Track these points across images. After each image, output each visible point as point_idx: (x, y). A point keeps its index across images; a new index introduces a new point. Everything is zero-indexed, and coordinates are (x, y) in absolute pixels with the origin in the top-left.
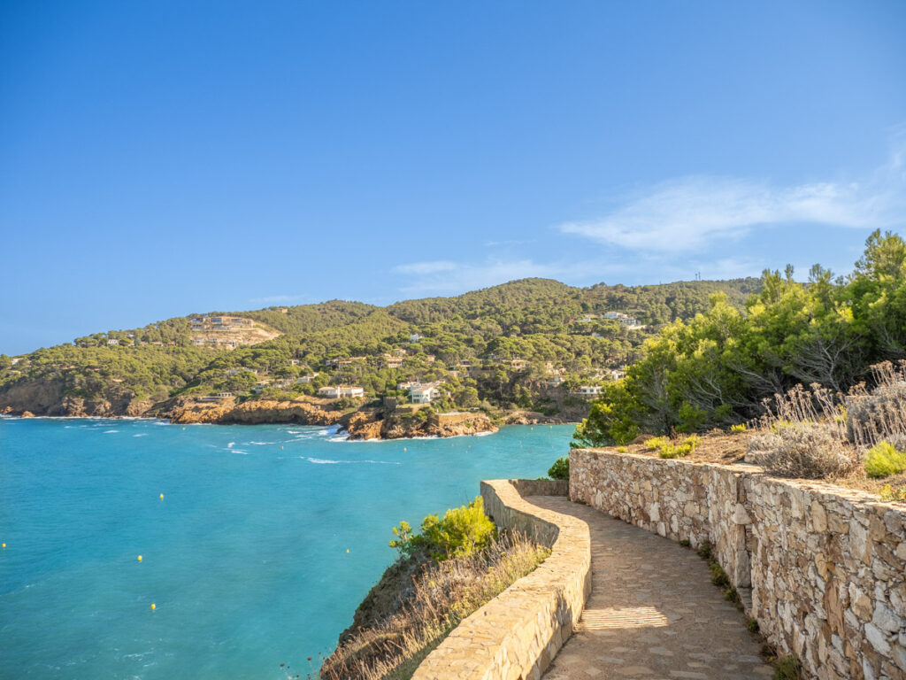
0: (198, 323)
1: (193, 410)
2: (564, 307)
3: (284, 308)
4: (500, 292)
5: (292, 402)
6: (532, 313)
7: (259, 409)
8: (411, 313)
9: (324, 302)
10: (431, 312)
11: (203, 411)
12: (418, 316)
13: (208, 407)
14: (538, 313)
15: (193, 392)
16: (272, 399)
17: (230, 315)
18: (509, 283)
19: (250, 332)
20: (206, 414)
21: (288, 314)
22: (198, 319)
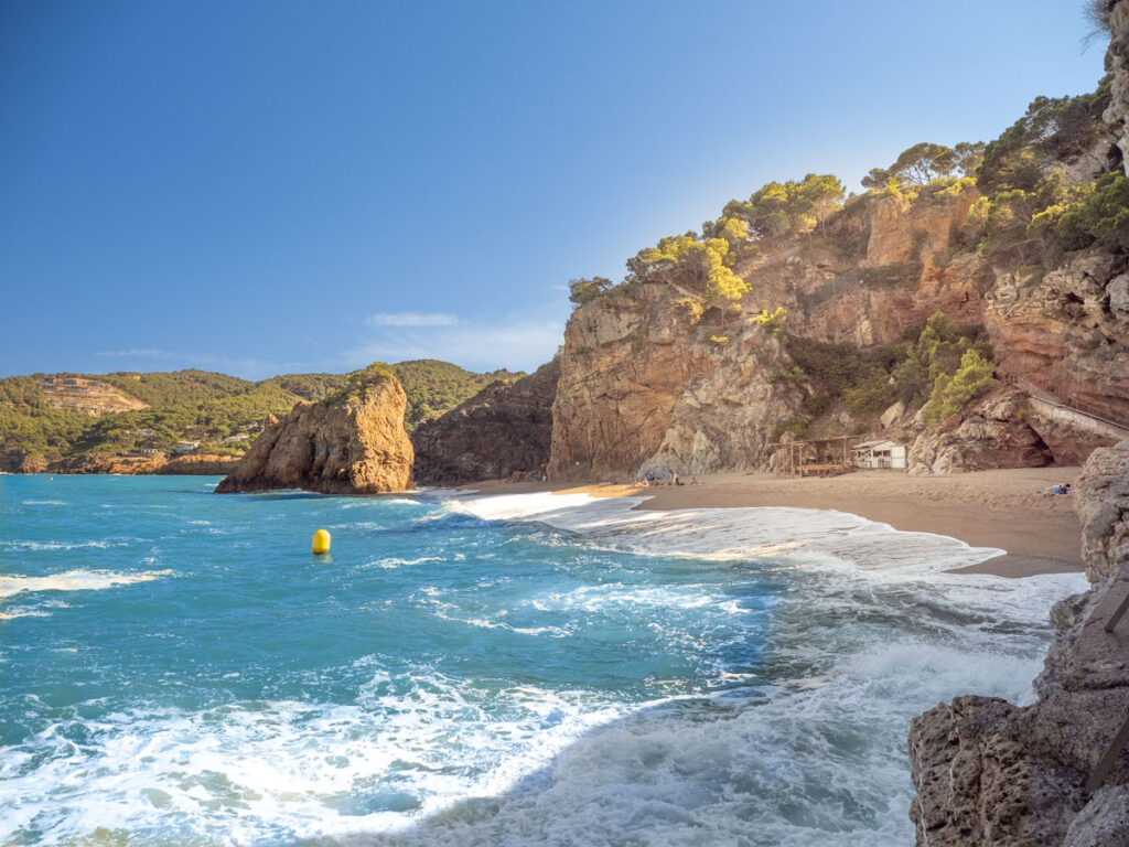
0: (47, 384)
1: (122, 463)
2: (469, 389)
3: (138, 374)
4: (398, 372)
5: (233, 456)
6: (438, 393)
7: (201, 462)
8: (306, 388)
9: (179, 371)
10: (327, 387)
11: (135, 464)
12: (313, 391)
13: (139, 461)
14: (445, 393)
15: (102, 449)
16: (212, 454)
17: (84, 377)
18: (402, 364)
19: (111, 398)
20: (139, 466)
21: (143, 381)
22: (47, 380)
